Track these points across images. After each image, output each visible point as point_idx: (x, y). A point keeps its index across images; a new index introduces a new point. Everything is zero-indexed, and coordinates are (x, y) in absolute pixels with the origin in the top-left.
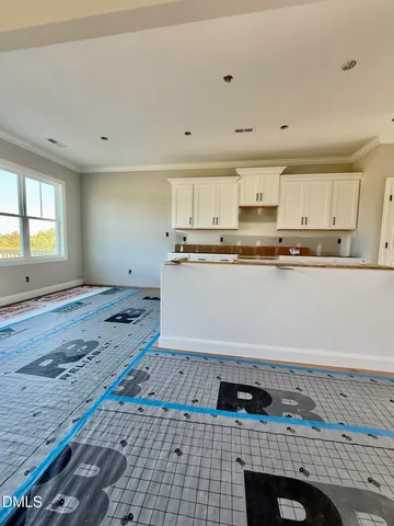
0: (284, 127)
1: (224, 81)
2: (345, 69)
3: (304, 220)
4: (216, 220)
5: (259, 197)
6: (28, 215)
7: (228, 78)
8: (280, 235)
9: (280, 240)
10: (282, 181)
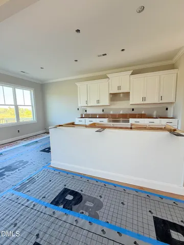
0: (123, 50)
1: (76, 33)
2: (140, 12)
3: (144, 99)
4: (98, 101)
5: (119, 88)
6: (18, 104)
7: (78, 31)
8: (133, 107)
9: (133, 110)
10: (131, 79)
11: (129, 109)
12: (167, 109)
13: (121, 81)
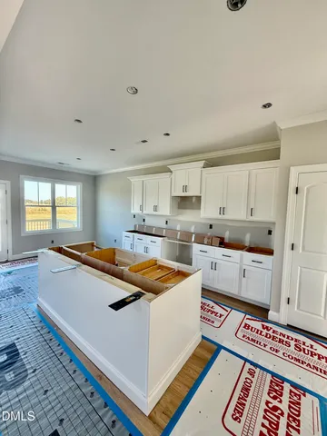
3: (222, 210)
4: (155, 208)
5: (185, 188)
8: (211, 223)
9: (211, 226)
10: (204, 174)
11: (204, 224)
12: (270, 232)
13: (188, 177)
